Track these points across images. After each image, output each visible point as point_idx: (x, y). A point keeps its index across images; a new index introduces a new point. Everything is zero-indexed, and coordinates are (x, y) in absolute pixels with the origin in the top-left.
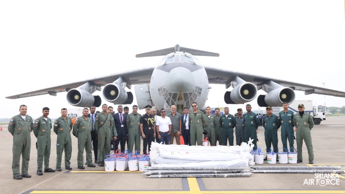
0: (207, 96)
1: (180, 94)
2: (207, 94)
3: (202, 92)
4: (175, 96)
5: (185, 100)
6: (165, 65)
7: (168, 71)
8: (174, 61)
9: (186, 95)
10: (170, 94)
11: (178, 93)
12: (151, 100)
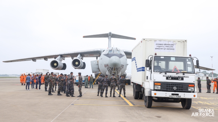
0: (126, 68)
1: (115, 68)
2: (126, 67)
3: (124, 67)
4: (112, 69)
5: (117, 70)
6: (108, 54)
7: (110, 57)
8: (112, 53)
9: (117, 68)
10: (110, 68)
11: (114, 67)
12: (99, 69)
